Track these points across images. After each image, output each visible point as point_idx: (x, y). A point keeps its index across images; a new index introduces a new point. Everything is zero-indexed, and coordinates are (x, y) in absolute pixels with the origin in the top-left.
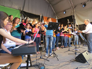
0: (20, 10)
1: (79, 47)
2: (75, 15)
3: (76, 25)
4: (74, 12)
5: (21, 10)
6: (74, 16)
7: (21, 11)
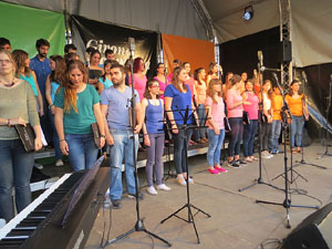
0: (65, 13)
1: (302, 162)
2: (291, 25)
3: (294, 68)
4: (286, 13)
5: (71, 11)
6: (286, 32)
7: (71, 16)
